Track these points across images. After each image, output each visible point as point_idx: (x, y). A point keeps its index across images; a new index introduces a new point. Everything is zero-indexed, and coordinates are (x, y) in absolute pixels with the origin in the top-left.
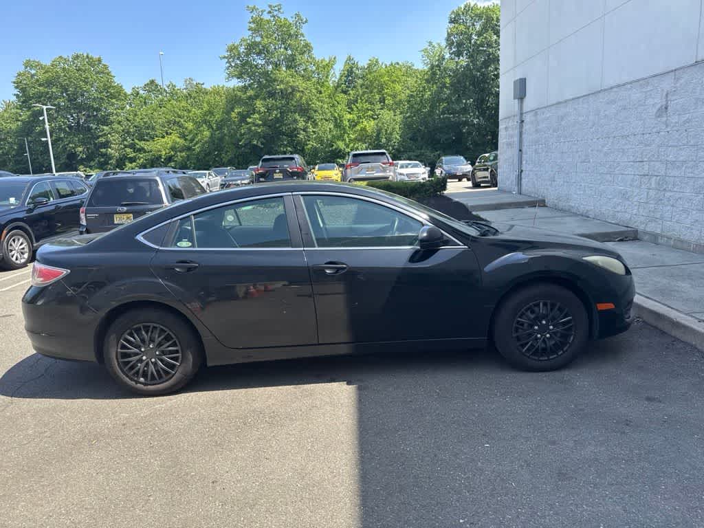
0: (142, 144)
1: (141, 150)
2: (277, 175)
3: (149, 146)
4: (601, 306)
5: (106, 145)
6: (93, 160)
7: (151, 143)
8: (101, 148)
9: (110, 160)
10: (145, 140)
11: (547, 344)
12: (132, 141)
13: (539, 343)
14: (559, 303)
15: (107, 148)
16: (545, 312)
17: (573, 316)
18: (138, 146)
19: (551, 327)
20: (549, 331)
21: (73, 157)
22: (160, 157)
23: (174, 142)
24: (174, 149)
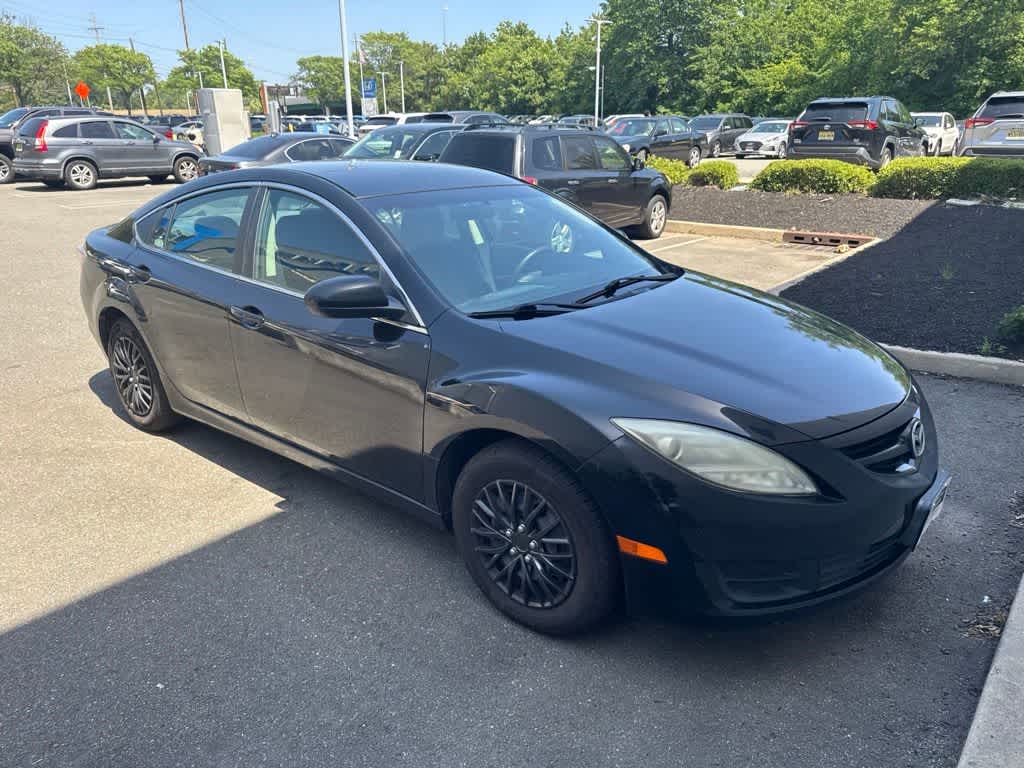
0: (745, 74)
1: (743, 83)
2: (826, 134)
3: (754, 76)
4: (626, 545)
5: (698, 74)
6: (677, 98)
7: (759, 72)
8: (691, 79)
9: (699, 98)
10: (751, 67)
11: (523, 574)
12: (732, 70)
13: (509, 564)
14: (544, 500)
15: (697, 79)
16: (522, 507)
17: (571, 540)
18: (739, 78)
19: (532, 544)
20: (530, 549)
21: (653, 91)
22: (766, 95)
23: (792, 70)
24: (788, 82)
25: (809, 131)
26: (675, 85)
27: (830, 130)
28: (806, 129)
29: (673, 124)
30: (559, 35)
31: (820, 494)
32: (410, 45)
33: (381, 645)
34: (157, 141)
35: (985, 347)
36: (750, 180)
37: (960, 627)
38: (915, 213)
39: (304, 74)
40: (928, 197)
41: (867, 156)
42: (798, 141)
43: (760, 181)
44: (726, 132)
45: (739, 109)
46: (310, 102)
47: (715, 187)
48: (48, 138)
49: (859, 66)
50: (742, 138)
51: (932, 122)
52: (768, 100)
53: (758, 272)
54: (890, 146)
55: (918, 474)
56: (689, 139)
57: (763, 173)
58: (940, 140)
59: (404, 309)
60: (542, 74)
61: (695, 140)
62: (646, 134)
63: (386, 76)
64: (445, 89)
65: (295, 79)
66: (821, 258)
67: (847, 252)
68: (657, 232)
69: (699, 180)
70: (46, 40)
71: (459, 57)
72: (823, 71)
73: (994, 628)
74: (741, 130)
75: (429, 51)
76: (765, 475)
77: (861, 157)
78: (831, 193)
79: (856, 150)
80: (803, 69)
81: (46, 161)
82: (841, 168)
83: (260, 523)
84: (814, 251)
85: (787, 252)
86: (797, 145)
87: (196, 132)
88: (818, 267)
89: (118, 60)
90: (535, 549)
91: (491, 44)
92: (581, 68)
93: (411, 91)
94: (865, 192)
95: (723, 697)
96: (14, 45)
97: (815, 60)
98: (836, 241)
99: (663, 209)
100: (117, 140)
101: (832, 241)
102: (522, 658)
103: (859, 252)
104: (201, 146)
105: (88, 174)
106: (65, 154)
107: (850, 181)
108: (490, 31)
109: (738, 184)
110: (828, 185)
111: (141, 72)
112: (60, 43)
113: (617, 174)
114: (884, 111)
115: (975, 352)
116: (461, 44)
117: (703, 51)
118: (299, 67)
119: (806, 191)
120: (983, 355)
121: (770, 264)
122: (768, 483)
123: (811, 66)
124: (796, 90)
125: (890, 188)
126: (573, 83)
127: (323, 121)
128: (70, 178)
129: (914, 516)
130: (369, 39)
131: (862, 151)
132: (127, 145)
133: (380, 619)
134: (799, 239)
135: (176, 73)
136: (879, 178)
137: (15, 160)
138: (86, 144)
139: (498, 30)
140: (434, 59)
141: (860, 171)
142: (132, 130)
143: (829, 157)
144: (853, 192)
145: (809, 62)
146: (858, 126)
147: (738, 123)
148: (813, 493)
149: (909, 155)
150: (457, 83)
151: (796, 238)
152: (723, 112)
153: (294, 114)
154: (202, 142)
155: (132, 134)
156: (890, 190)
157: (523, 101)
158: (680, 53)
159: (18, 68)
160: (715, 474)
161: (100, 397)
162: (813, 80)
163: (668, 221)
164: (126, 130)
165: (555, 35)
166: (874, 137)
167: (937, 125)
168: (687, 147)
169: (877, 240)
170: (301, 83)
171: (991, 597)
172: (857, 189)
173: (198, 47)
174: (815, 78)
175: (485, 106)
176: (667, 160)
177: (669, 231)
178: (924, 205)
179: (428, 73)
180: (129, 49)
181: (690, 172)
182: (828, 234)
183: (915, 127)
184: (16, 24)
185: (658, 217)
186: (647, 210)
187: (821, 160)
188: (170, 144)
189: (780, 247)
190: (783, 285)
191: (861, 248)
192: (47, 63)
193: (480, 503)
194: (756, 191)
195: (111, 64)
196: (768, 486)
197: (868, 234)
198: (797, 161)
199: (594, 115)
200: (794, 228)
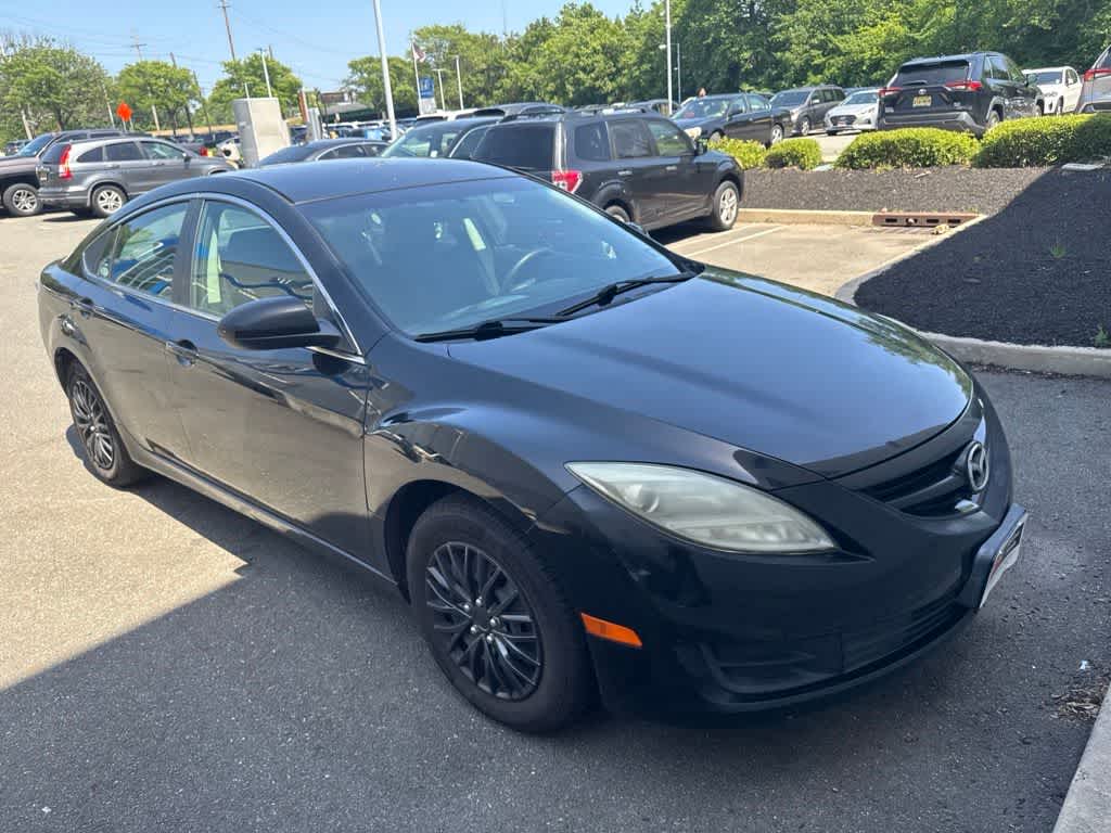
0: (837, 41)
1: (836, 51)
2: (920, 99)
3: (848, 43)
4: (594, 625)
5: (784, 46)
6: (763, 73)
7: (852, 37)
8: (776, 52)
9: (786, 72)
10: (843, 33)
11: (487, 657)
12: (823, 37)
13: (472, 644)
14: (499, 568)
15: (784, 51)
16: (477, 576)
17: (533, 617)
18: (831, 46)
19: (493, 621)
20: (491, 628)
21: (734, 68)
22: (862, 62)
23: (890, 33)
24: (887, 47)
25: (902, 98)
26: (759, 58)
27: (927, 94)
28: (898, 96)
29: (752, 102)
30: (629, 14)
31: (840, 549)
32: (468, 37)
33: (319, 748)
34: (187, 159)
35: (1101, 336)
36: (834, 158)
37: (1047, 705)
38: (1026, 183)
39: (356, 78)
40: (1041, 163)
41: (970, 122)
42: (889, 110)
43: (846, 158)
44: (816, 107)
45: (833, 80)
46: (365, 107)
47: (795, 168)
48: (72, 164)
49: (966, 22)
50: (833, 112)
51: (1051, 79)
52: (864, 68)
53: (841, 262)
54: (998, 108)
55: (981, 512)
56: (769, 117)
57: (848, 149)
58: (1062, 99)
59: (337, 334)
60: (611, 58)
61: (776, 118)
62: (719, 115)
63: (443, 74)
64: (507, 83)
65: (348, 83)
66: (913, 242)
67: (946, 232)
68: (728, 223)
69: (777, 162)
70: (85, 62)
71: (521, 46)
72: (925, 32)
73: (1092, 706)
74: (832, 103)
75: (489, 42)
76: (769, 528)
77: (963, 123)
78: (929, 166)
79: (958, 115)
80: (902, 30)
81: (72, 189)
82: (938, 138)
83: (212, 595)
84: (908, 234)
85: (875, 237)
86: (889, 114)
87: (231, 146)
88: (909, 252)
89: (159, 77)
90: (496, 628)
91: (554, 29)
92: (656, 47)
93: (471, 87)
94: (968, 162)
95: (731, 811)
96: (51, 70)
97: (915, 20)
98: (933, 221)
99: (734, 197)
100: (145, 162)
101: (929, 221)
102: (487, 762)
103: (959, 233)
104: (237, 162)
105: (117, 199)
106: (92, 179)
107: (949, 150)
108: (553, 16)
109: (822, 163)
110: (925, 158)
111: (185, 88)
112: (98, 64)
113: (678, 160)
114: (988, 67)
115: (1087, 343)
116: (523, 33)
117: (788, 18)
118: (350, 70)
119: (899, 167)
120: (1098, 347)
121: (854, 253)
122: (771, 537)
123: (912, 27)
124: (896, 55)
125: (998, 156)
126: (646, 67)
127: (375, 127)
128: (97, 206)
129: (973, 569)
130: (423, 34)
131: (964, 116)
132: (158, 165)
133: (323, 714)
134: (891, 221)
135: (221, 86)
136: (983, 145)
137: (41, 190)
138: (113, 168)
139: (562, 13)
140: (495, 51)
141: (962, 139)
142: (161, 149)
143: (924, 126)
144: (953, 163)
145: (909, 22)
146: (958, 87)
147: (829, 96)
148: (830, 549)
149: (1020, 117)
150: (519, 74)
151: (888, 220)
152: (815, 84)
153: (345, 121)
154: (238, 158)
155: (163, 154)
156: (996, 158)
157: (592, 88)
158: (764, 24)
159: (57, 94)
160: (697, 530)
161: (74, 448)
162: (915, 42)
163: (740, 210)
164: (156, 150)
165: (624, 15)
166: (978, 99)
167: (1058, 81)
168: (766, 126)
169: (982, 217)
170: (353, 87)
171: (1090, 662)
172: (959, 159)
173: (243, 58)
174: (917, 40)
175: (552, 98)
176: (741, 141)
177: (742, 221)
178: (1035, 173)
179: (489, 66)
180: (171, 64)
181: (768, 153)
182: (925, 214)
183: (1027, 84)
184: (56, 46)
185: (728, 206)
186: (715, 199)
187: (915, 130)
188: (202, 161)
189: (870, 232)
190: (866, 275)
191: (960, 228)
192: (87, 85)
193: (433, 570)
194: (842, 170)
195: (153, 81)
196: (772, 543)
197: (971, 211)
198: (888, 133)
199: (667, 98)
200: (885, 209)
